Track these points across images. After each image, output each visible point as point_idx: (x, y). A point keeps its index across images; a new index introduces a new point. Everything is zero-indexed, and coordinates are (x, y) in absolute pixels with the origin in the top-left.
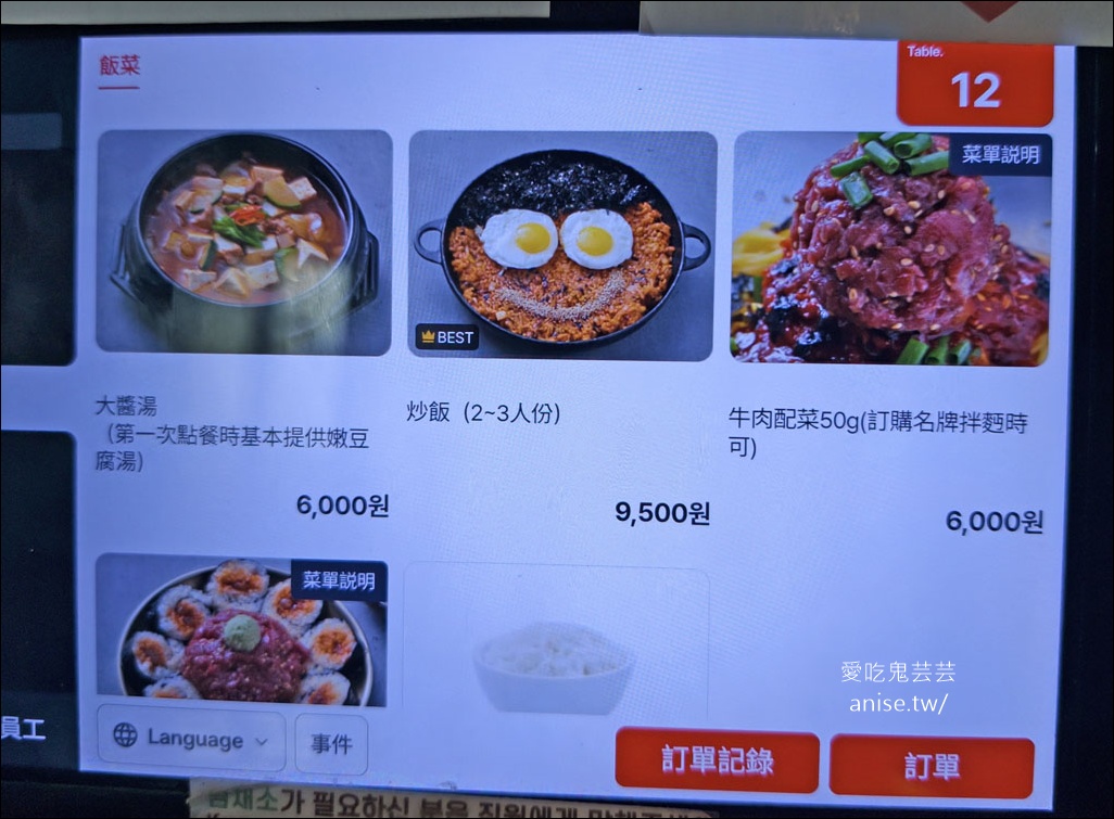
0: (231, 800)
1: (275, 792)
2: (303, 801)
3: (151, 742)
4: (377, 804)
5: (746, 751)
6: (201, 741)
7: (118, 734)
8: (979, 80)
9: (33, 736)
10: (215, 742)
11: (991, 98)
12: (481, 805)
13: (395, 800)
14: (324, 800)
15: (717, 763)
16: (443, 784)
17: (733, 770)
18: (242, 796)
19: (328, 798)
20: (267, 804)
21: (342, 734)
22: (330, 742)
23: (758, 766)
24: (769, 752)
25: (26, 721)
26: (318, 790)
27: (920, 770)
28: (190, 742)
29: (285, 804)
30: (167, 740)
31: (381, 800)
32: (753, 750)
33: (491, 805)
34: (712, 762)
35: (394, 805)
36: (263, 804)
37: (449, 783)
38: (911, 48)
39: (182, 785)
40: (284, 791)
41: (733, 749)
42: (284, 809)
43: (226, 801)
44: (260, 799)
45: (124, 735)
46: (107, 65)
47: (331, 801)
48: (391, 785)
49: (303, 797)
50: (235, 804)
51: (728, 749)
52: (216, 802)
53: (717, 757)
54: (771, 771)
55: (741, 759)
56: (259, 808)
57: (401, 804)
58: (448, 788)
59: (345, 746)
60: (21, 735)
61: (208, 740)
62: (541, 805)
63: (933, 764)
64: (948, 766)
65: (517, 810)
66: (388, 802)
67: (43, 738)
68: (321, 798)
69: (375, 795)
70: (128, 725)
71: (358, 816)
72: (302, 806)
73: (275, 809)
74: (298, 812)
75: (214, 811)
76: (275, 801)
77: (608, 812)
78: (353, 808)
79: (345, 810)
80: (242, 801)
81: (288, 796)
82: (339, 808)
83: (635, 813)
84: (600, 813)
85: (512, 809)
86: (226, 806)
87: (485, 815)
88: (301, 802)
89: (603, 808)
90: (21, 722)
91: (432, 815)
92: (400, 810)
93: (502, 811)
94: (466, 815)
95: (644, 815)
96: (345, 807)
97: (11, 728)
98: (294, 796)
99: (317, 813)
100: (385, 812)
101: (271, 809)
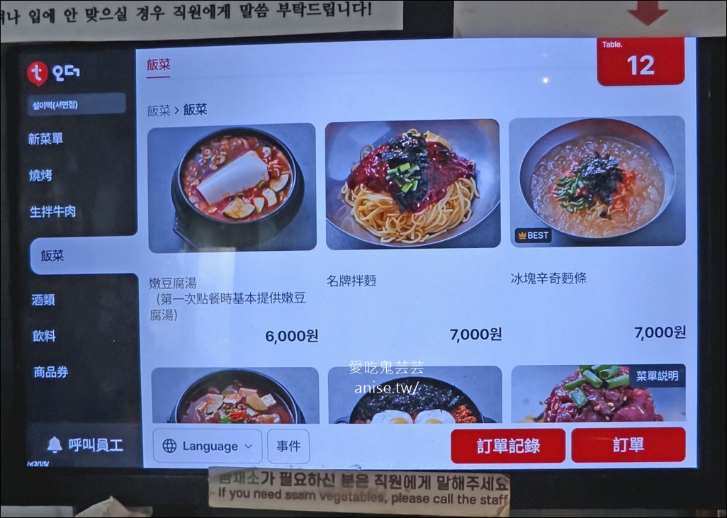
0: (233, 479)
1: (257, 474)
2: (274, 478)
3: (185, 449)
4: (316, 477)
5: (524, 441)
6: (214, 447)
7: (165, 446)
8: (642, 60)
9: (116, 449)
10: (222, 447)
11: (649, 70)
13: (326, 474)
14: (286, 477)
15: (508, 448)
16: (353, 466)
17: (518, 452)
18: (239, 476)
19: (288, 475)
20: (253, 480)
21: (294, 440)
22: (288, 444)
23: (532, 449)
24: (538, 440)
25: (111, 441)
26: (282, 472)
27: (622, 447)
28: (208, 448)
29: (264, 480)
30: (194, 447)
31: (319, 474)
32: (528, 439)
33: (382, 476)
34: (506, 448)
35: (327, 478)
36: (251, 480)
37: (357, 466)
38: (605, 43)
39: (204, 473)
41: (517, 440)
42: (263, 483)
43: (229, 480)
44: (249, 478)
45: (169, 446)
46: (151, 65)
47: (290, 477)
48: (324, 469)
49: (274, 475)
50: (235, 481)
51: (515, 440)
52: (224, 481)
53: (508, 444)
54: (539, 451)
55: (522, 445)
56: (248, 483)
57: (330, 477)
58: (357, 469)
59: (297, 447)
60: (109, 449)
61: (218, 447)
62: (410, 475)
63: (629, 443)
64: (637, 444)
65: (396, 478)
67: (122, 450)
68: (284, 475)
69: (315, 474)
70: (171, 440)
71: (305, 485)
72: (274, 480)
73: (258, 483)
74: (272, 484)
75: (222, 486)
76: (258, 478)
77: (448, 477)
78: (303, 480)
79: (298, 482)
80: (239, 479)
81: (265, 475)
82: (294, 481)
83: (463, 478)
84: (443, 477)
85: (394, 477)
86: (229, 483)
87: (379, 482)
88: (272, 478)
89: (445, 475)
90: (109, 441)
91: (348, 483)
92: (329, 480)
93: (388, 479)
94: (367, 482)
95: (469, 478)
96: (298, 480)
97: (103, 445)
98: (269, 474)
99: (282, 485)
100: (321, 483)
101: (256, 484)
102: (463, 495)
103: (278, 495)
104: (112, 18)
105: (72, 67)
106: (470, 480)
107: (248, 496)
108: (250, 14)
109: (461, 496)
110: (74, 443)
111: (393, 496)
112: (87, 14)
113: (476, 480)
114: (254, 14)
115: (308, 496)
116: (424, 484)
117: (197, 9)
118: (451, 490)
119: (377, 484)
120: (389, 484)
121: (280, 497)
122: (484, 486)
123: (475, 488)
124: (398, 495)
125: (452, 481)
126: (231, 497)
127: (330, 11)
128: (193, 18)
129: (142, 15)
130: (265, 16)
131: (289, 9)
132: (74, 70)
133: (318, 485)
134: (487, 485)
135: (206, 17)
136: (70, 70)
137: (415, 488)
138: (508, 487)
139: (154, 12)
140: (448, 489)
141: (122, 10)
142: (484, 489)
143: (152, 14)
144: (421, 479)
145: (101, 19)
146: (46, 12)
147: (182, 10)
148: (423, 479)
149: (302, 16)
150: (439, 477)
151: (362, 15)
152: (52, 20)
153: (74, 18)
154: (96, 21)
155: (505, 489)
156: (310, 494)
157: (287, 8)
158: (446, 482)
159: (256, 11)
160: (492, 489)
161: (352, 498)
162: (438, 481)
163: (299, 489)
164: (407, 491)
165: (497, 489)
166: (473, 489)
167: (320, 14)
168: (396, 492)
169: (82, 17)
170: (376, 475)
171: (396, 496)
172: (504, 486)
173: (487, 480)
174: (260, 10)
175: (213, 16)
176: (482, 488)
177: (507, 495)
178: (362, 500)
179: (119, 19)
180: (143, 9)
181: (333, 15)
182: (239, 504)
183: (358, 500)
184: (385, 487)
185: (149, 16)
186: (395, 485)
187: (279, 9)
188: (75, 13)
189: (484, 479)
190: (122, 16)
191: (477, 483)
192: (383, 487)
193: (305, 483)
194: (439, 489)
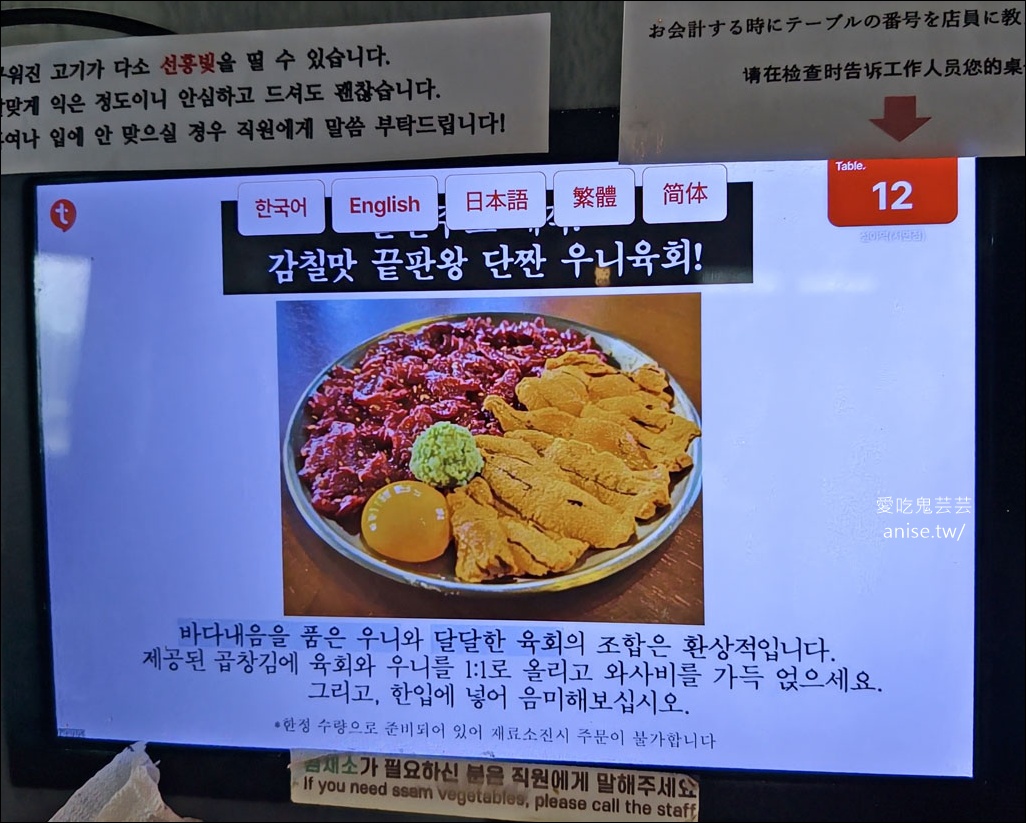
0: (322, 767)
1: (355, 759)
2: (377, 766)
4: (433, 766)
8: (895, 187)
11: (905, 201)
12: (514, 769)
14: (393, 765)
16: (485, 754)
18: (330, 762)
19: (395, 764)
20: (350, 768)
26: (388, 758)
29: (364, 768)
31: (436, 764)
33: (522, 768)
35: (447, 769)
36: (346, 769)
37: (488, 753)
38: (839, 163)
39: (285, 755)
40: (362, 759)
42: (362, 773)
43: (318, 767)
44: (344, 766)
47: (399, 764)
48: (445, 754)
49: (376, 763)
50: (325, 770)
52: (311, 768)
56: (343, 772)
57: (452, 769)
58: (488, 756)
62: (560, 768)
65: (542, 771)
66: (442, 767)
68: (390, 762)
69: (432, 762)
71: (419, 777)
72: (376, 769)
73: (356, 772)
74: (374, 775)
75: (309, 775)
76: (355, 766)
77: (612, 775)
78: (415, 771)
79: (409, 773)
80: (330, 766)
81: (365, 761)
82: (404, 772)
83: (633, 776)
84: (606, 775)
85: (537, 772)
86: (318, 771)
87: (517, 777)
88: (375, 767)
89: (609, 772)
91: (476, 778)
92: (451, 773)
93: (530, 774)
94: (503, 777)
95: (640, 777)
96: (409, 771)
98: (370, 762)
99: (388, 776)
100: (440, 775)
101: (353, 773)
102: (633, 801)
103: (382, 791)
104: (157, 139)
106: (643, 780)
107: (343, 790)
108: (340, 132)
109: (631, 801)
111: (537, 798)
112: (125, 134)
113: (650, 781)
114: (345, 132)
115: (423, 792)
116: (580, 783)
117: (269, 127)
118: (616, 794)
119: (515, 780)
120: (531, 782)
121: (385, 793)
122: (662, 790)
123: (649, 792)
124: (544, 796)
125: (618, 780)
126: (320, 789)
127: (448, 127)
128: (264, 137)
129: (196, 134)
130: (360, 135)
131: (392, 125)
133: (436, 779)
134: (666, 789)
135: (281, 136)
137: (567, 789)
138: (696, 792)
139: (212, 130)
140: (612, 792)
141: (170, 128)
142: (662, 794)
143: (209, 133)
144: (575, 776)
145: (142, 140)
146: (72, 132)
147: (248, 127)
148: (578, 777)
149: (410, 134)
150: (599, 775)
151: (493, 132)
152: (80, 143)
153: (108, 138)
154: (136, 143)
155: (692, 795)
156: (426, 791)
157: (389, 124)
158: (609, 782)
159: (347, 127)
160: (674, 796)
161: (481, 799)
162: (599, 780)
163: (410, 783)
164: (557, 792)
165: (680, 796)
166: (646, 794)
167: (435, 131)
168: (542, 792)
169: (117, 137)
171: (541, 798)
172: (691, 792)
173: (666, 782)
174: (353, 127)
175: (290, 136)
176: (659, 793)
177: (694, 804)
178: (494, 802)
179: (167, 140)
180: (196, 126)
181: (452, 133)
182: (330, 799)
183: (489, 802)
184: (527, 786)
185: (206, 135)
186: (539, 783)
187: (378, 126)
188: (109, 132)
189: (662, 779)
190: (170, 136)
191: (653, 785)
192: (523, 784)
193: (418, 774)
194: (600, 791)
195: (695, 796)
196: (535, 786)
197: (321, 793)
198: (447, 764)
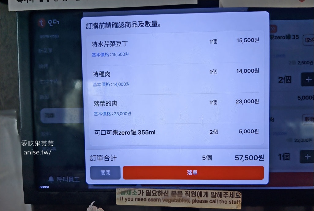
0: (126, 193)
1: (136, 191)
4: (161, 192)
9: (77, 181)
19: (149, 191)
20: (135, 193)
26: (147, 190)
29: (140, 193)
31: (162, 191)
33: (188, 192)
36: (134, 194)
39: (114, 190)
40: (139, 190)
42: (139, 195)
44: (133, 193)
49: (143, 191)
50: (127, 195)
52: (122, 194)
56: (133, 195)
57: (167, 192)
60: (74, 181)
62: (200, 191)
65: (194, 192)
67: (79, 181)
71: (156, 195)
72: (143, 193)
73: (137, 195)
74: (142, 195)
75: (122, 196)
76: (137, 193)
77: (215, 192)
78: (155, 193)
79: (153, 194)
80: (129, 193)
82: (152, 194)
83: (222, 192)
84: (214, 192)
85: (193, 192)
86: (125, 195)
87: (187, 194)
89: (214, 191)
90: (74, 178)
91: (174, 195)
92: (166, 194)
93: (191, 193)
94: (182, 194)
95: (224, 193)
97: (71, 179)
98: (141, 191)
99: (147, 195)
100: (163, 194)
101: (136, 195)
102: (222, 200)
103: (145, 200)
105: (56, 20)
106: (225, 193)
107: (133, 200)
109: (221, 200)
110: (59, 179)
111: (193, 200)
113: (227, 193)
115: (158, 200)
116: (206, 195)
118: (217, 198)
119: (186, 195)
120: (191, 195)
121: (146, 201)
122: (231, 196)
123: (227, 197)
124: (195, 200)
125: (217, 194)
126: (125, 200)
132: (57, 21)
133: (162, 196)
134: (232, 196)
136: (55, 21)
137: (202, 197)
138: (241, 196)
140: (215, 198)
142: (231, 197)
144: (204, 193)
148: (205, 193)
150: (212, 192)
152: (48, 1)
158: (215, 194)
160: (234, 198)
161: (176, 201)
162: (212, 194)
163: (154, 197)
164: (199, 198)
165: (236, 197)
166: (226, 198)
168: (194, 198)
170: (186, 191)
171: (194, 200)
172: (239, 196)
173: (232, 194)
176: (229, 197)
177: (240, 200)
178: (180, 202)
182: (129, 203)
183: (178, 202)
186: (194, 196)
189: (231, 193)
191: (228, 195)
192: (189, 196)
193: (156, 194)
194: (212, 197)
195: (240, 198)
196: (192, 197)
197: (126, 201)
198: (165, 191)
